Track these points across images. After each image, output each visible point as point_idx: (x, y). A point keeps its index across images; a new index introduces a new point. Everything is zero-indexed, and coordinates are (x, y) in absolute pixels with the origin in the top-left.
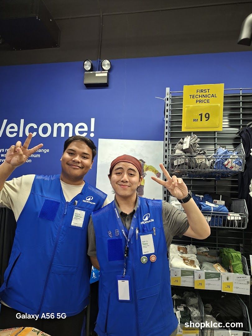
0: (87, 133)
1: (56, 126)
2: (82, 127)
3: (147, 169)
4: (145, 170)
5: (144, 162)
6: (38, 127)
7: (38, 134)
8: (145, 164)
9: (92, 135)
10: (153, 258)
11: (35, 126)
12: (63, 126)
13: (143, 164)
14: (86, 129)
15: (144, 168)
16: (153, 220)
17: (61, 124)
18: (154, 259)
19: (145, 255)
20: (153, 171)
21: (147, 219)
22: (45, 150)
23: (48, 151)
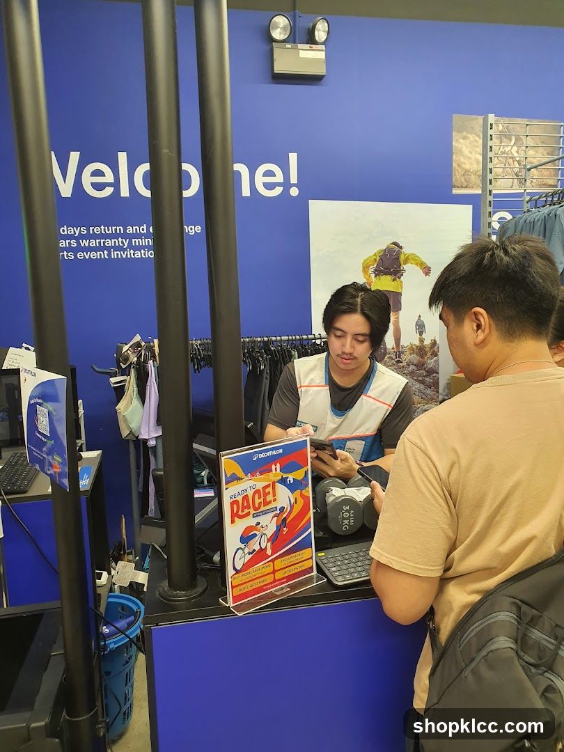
0: (282, 188)
3: (406, 261)
4: (402, 263)
5: (401, 248)
8: (403, 250)
13: (398, 251)
14: (279, 178)
15: (401, 259)
20: (417, 264)
22: (191, 229)
23: (198, 229)
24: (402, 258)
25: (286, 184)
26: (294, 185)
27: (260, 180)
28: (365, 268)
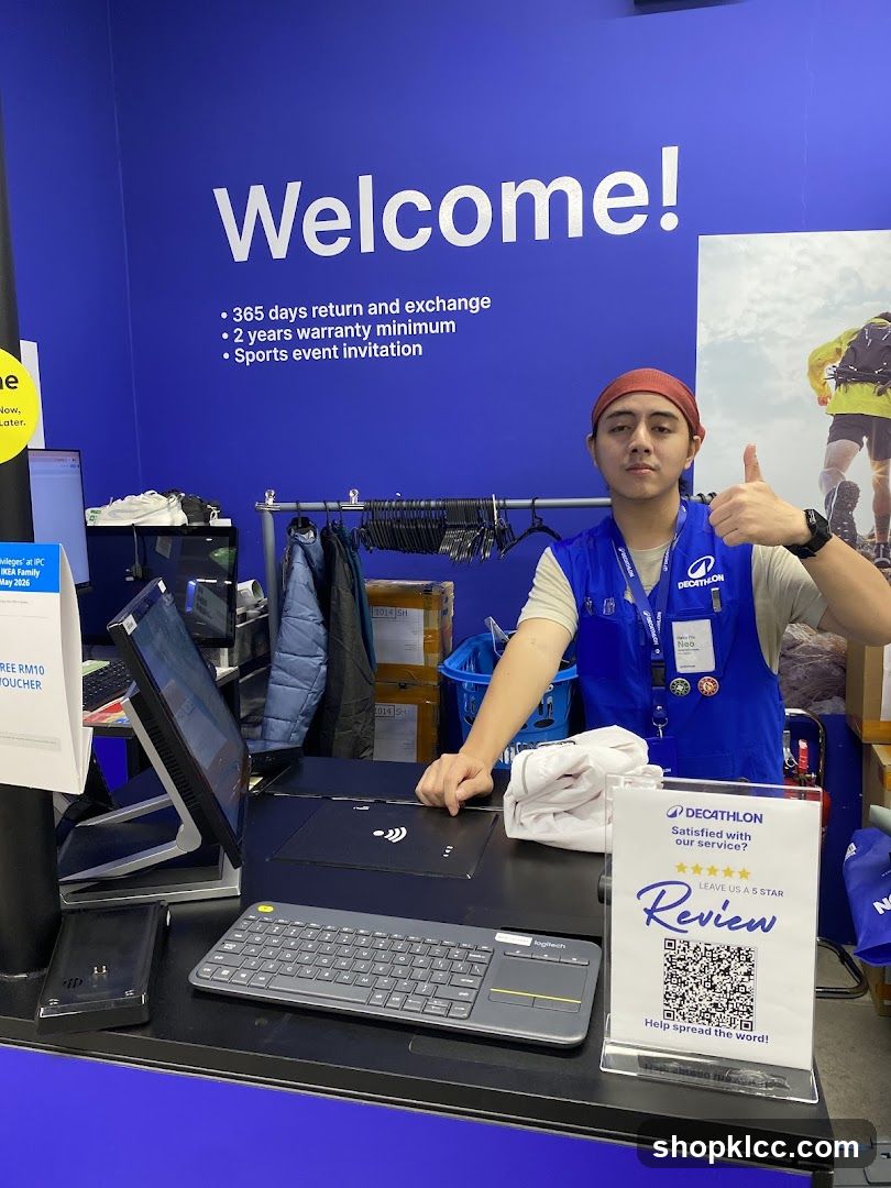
0: (645, 216)
1: (510, 194)
2: (623, 190)
6: (436, 204)
7: (437, 234)
9: (669, 222)
10: (708, 686)
11: (422, 203)
12: (541, 193)
14: (641, 197)
16: (720, 578)
17: (532, 186)
18: (710, 688)
19: (683, 675)
21: (701, 572)
22: (474, 302)
23: (485, 302)
25: (655, 209)
26: (670, 209)
27: (602, 203)
28: (815, 369)
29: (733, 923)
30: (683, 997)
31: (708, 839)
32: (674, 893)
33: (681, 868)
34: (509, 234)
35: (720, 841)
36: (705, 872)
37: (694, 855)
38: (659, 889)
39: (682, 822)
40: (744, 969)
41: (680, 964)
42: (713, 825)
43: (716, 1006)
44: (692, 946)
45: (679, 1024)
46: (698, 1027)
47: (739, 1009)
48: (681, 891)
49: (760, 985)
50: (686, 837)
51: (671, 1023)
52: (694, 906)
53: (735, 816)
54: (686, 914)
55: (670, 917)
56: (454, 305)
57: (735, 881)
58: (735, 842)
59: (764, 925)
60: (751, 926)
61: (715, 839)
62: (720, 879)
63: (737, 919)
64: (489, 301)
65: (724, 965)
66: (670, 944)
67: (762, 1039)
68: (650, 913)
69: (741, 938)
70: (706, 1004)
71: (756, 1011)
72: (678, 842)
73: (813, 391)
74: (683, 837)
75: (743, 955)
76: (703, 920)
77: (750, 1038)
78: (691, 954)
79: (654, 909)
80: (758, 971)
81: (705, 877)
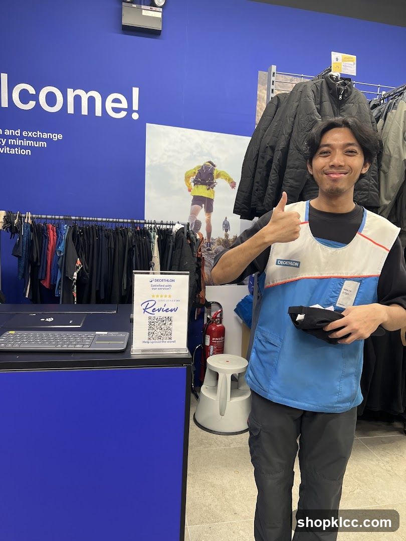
0: (126, 112)
1: (71, 94)
2: (117, 101)
3: (218, 176)
4: (215, 177)
5: (214, 166)
6: (38, 92)
7: (38, 105)
8: (216, 168)
9: (135, 116)
11: (31, 90)
12: (84, 96)
13: (212, 168)
14: (124, 105)
17: (80, 92)
22: (55, 136)
23: (60, 137)
24: (215, 173)
25: (130, 110)
26: (136, 111)
27: (109, 104)
28: (187, 178)
29: (166, 311)
30: (153, 333)
31: (161, 288)
32: (151, 303)
33: (153, 296)
34: (71, 110)
35: (164, 288)
36: (160, 297)
37: (157, 292)
38: (147, 303)
39: (154, 283)
40: (170, 323)
41: (153, 324)
42: (162, 283)
43: (162, 334)
44: (156, 318)
45: (152, 341)
46: (157, 341)
47: (168, 334)
48: (153, 303)
49: (173, 327)
50: (155, 287)
51: (150, 341)
52: (156, 307)
53: (168, 281)
54: (154, 309)
55: (150, 310)
56: (45, 136)
57: (167, 298)
58: (167, 288)
59: (175, 310)
60: (171, 311)
61: (163, 287)
62: (163, 298)
63: (168, 309)
64: (62, 136)
65: (164, 322)
66: (150, 318)
67: (174, 342)
68: (145, 310)
69: (169, 314)
70: (159, 334)
71: (172, 334)
72: (153, 289)
73: (186, 186)
74: (154, 287)
75: (170, 319)
76: (159, 310)
77: (171, 342)
78: (156, 320)
79: (146, 309)
80: (173, 323)
81: (160, 298)
